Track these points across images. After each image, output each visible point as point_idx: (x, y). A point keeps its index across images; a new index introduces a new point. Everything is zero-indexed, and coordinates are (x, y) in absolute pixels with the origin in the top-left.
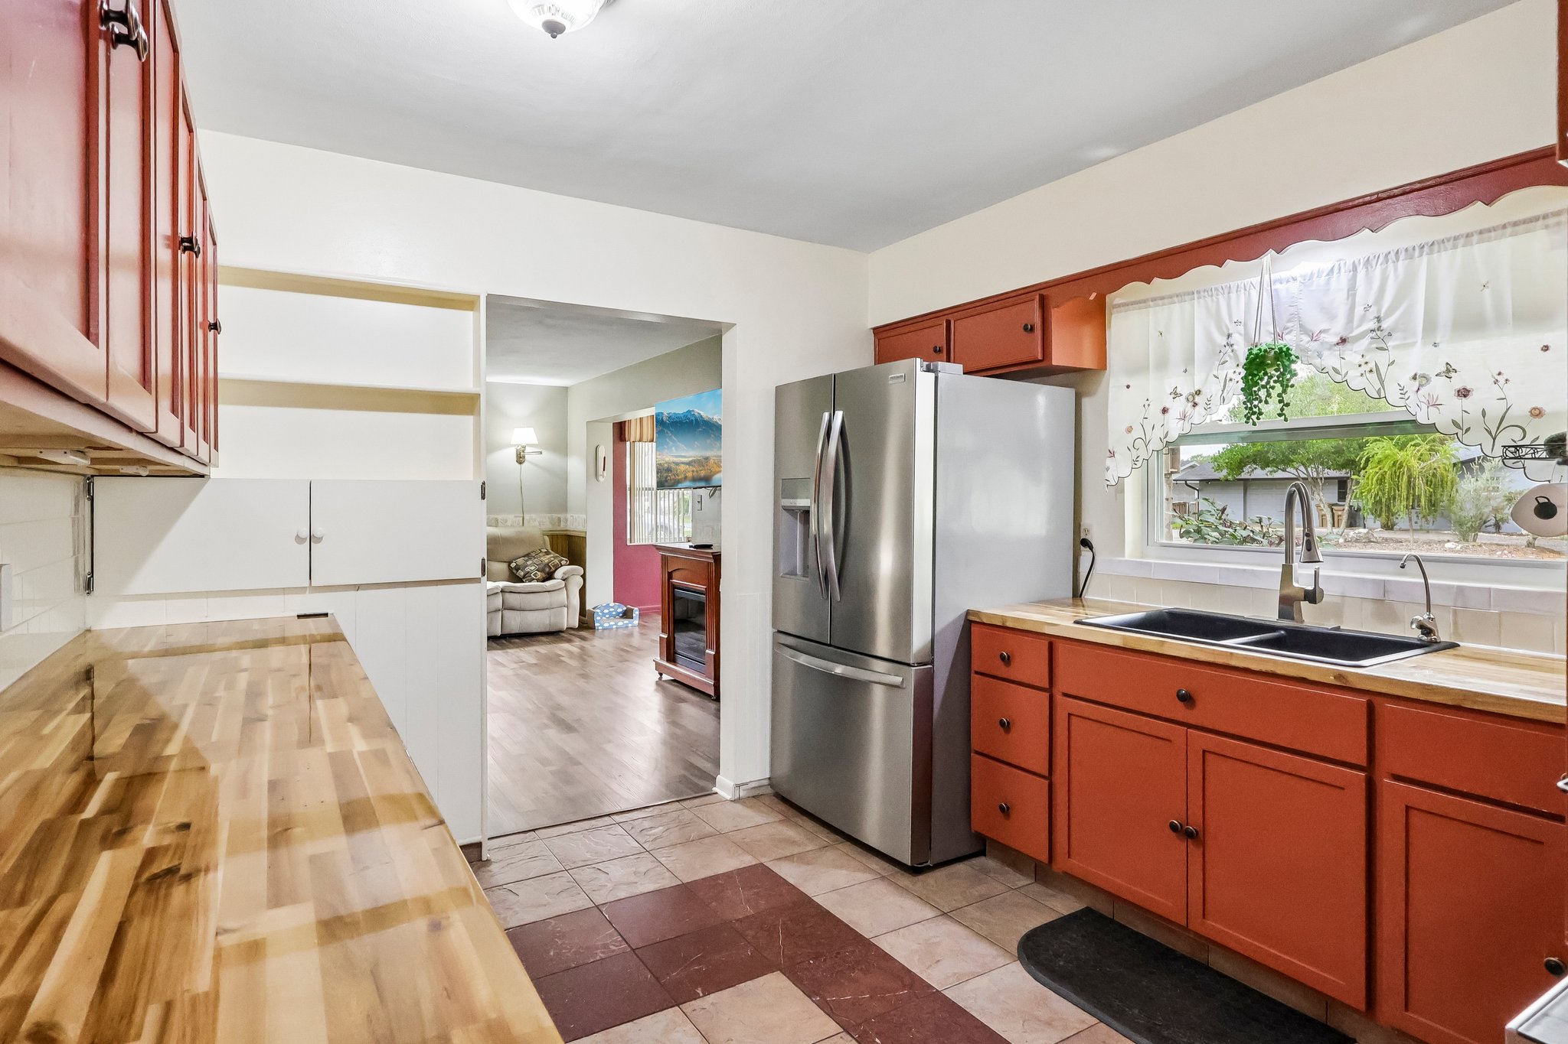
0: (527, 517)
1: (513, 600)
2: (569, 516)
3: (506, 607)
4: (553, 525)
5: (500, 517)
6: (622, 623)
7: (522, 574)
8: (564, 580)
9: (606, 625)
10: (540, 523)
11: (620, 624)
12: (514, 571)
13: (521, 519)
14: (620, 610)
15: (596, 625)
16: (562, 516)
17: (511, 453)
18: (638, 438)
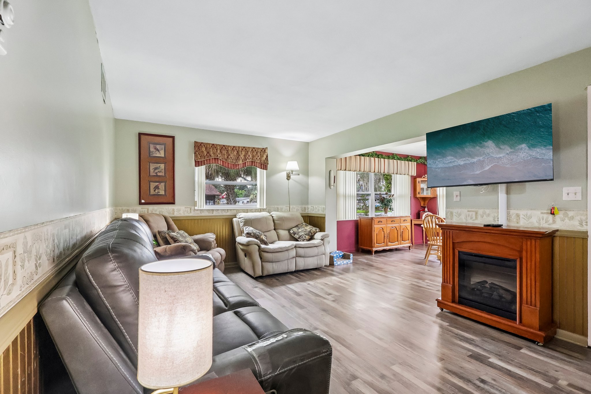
0: (291, 207)
1: (301, 251)
2: (309, 206)
3: (298, 256)
4: (302, 211)
5: (279, 207)
6: (346, 261)
7: (298, 236)
8: (322, 240)
9: (339, 263)
10: (297, 209)
11: (345, 262)
12: (293, 235)
13: (289, 208)
14: (341, 254)
15: (335, 263)
16: (306, 206)
17: (284, 175)
18: (340, 169)
